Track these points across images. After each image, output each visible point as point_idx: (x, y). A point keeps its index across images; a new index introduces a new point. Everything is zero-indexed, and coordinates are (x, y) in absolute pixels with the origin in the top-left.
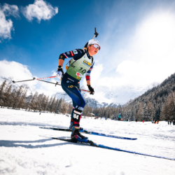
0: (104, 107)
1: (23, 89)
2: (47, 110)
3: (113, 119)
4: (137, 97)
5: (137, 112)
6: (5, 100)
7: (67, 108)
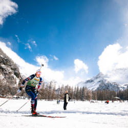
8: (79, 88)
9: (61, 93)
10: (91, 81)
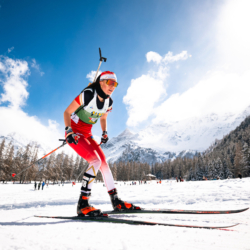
0: (169, 160)
1: (32, 150)
2: (74, 178)
3: (189, 179)
4: (227, 133)
5: (232, 160)
6: (8, 171)
10: (109, 145)
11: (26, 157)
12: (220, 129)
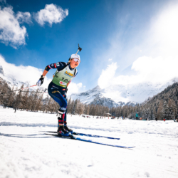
0: (120, 107)
3: (131, 118)
4: (156, 94)
5: (156, 110)
6: (24, 103)
7: (83, 109)
8: (72, 100)
9: (49, 104)
10: (86, 94)
11: (36, 96)
12: (152, 91)
